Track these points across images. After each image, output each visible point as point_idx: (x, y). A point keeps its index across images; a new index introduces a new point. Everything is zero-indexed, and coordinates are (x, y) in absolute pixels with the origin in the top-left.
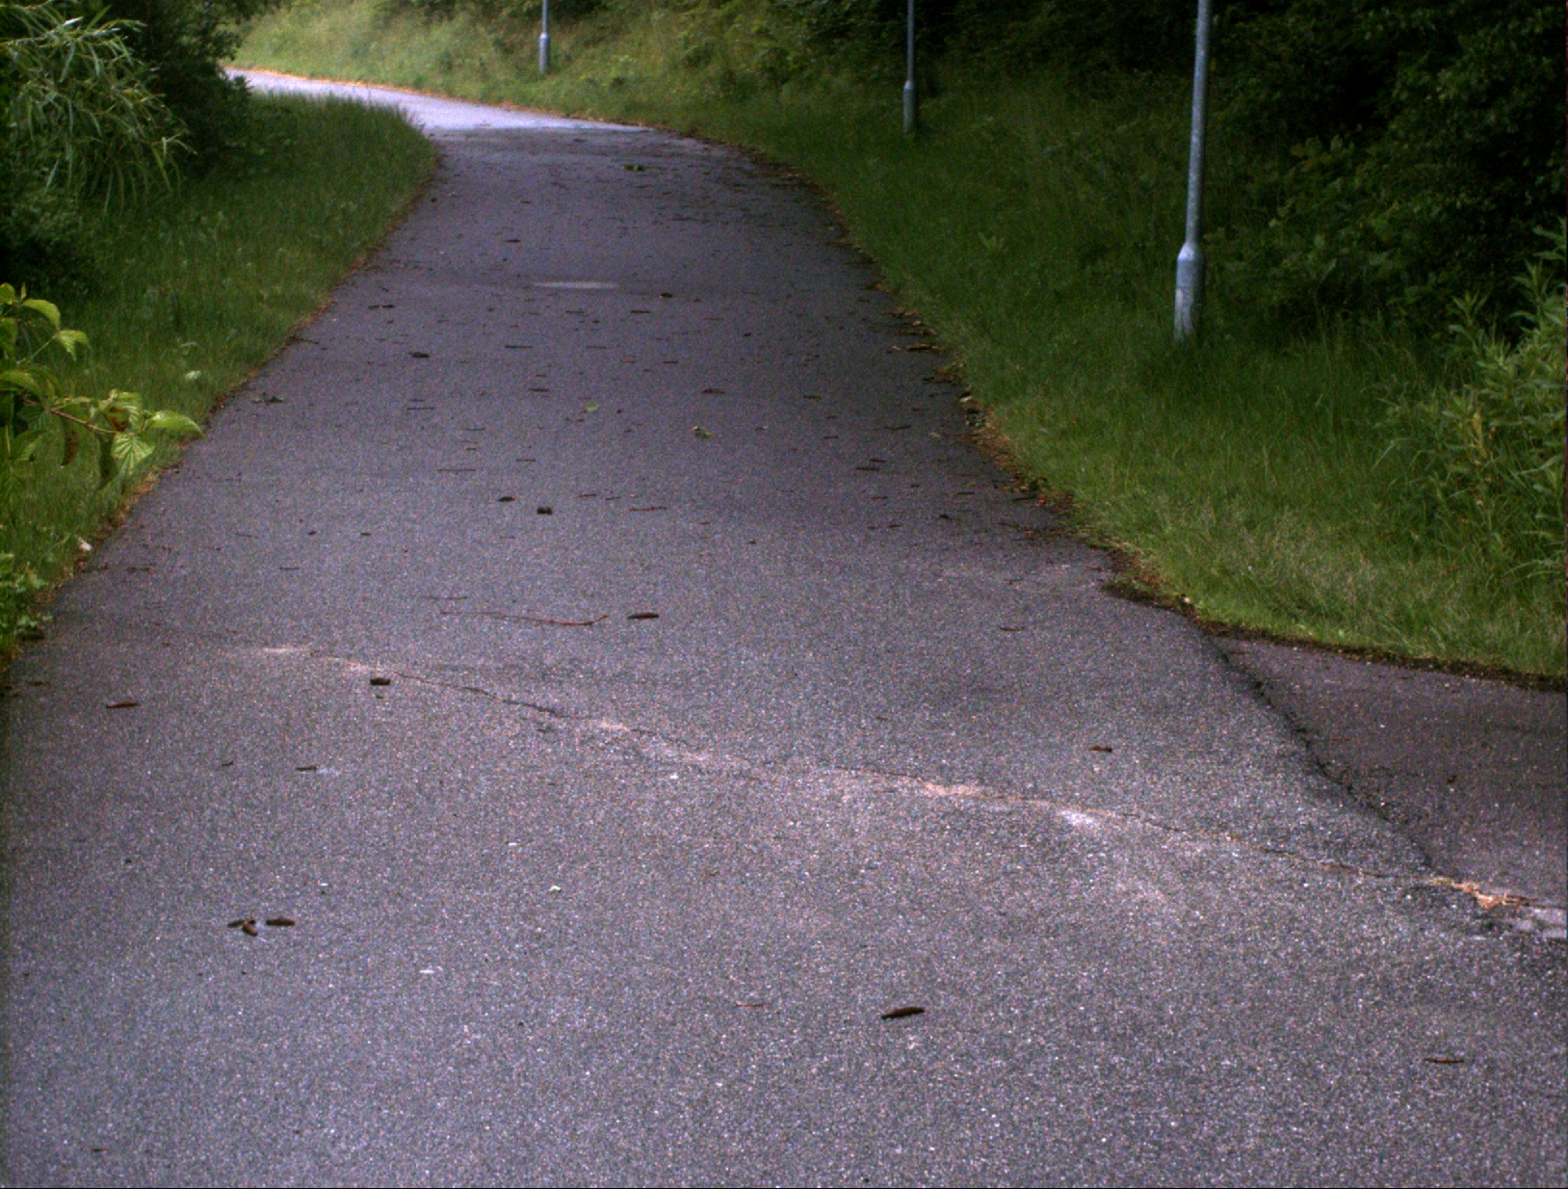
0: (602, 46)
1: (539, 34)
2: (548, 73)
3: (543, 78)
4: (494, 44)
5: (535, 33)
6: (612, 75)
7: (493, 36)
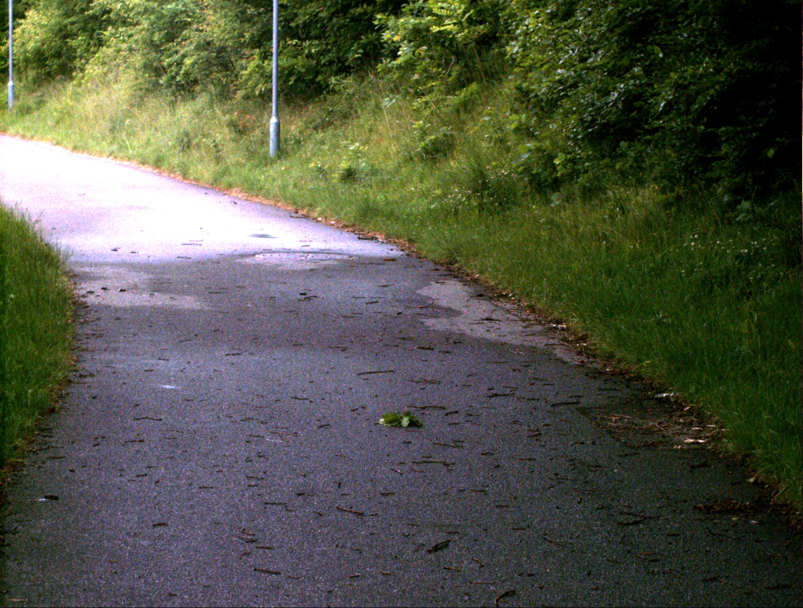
0: (330, 131)
1: (270, 117)
2: (279, 157)
3: (273, 162)
4: (228, 126)
5: (266, 117)
6: (344, 165)
7: (228, 117)
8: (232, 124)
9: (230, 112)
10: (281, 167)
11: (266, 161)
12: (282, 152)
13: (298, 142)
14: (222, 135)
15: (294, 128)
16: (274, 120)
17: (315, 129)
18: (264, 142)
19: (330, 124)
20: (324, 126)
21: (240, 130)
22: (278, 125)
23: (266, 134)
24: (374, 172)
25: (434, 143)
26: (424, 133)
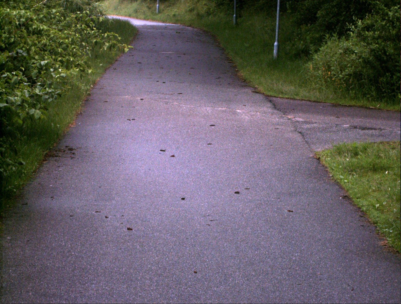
4: (146, 7)
5: (156, 4)
6: (173, 14)
7: (146, 5)
8: (148, 7)
9: (146, 4)
10: (160, 15)
11: (156, 14)
12: (159, 12)
13: (163, 10)
14: (145, 9)
15: (162, 7)
16: (158, 5)
17: (167, 7)
18: (155, 10)
19: (170, 6)
20: (169, 6)
21: (149, 8)
22: (159, 6)
23: (156, 8)
24: (179, 15)
25: (191, 8)
26: (189, 6)
